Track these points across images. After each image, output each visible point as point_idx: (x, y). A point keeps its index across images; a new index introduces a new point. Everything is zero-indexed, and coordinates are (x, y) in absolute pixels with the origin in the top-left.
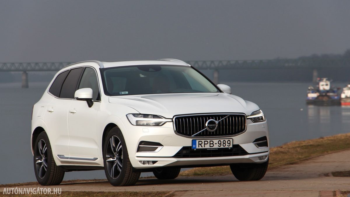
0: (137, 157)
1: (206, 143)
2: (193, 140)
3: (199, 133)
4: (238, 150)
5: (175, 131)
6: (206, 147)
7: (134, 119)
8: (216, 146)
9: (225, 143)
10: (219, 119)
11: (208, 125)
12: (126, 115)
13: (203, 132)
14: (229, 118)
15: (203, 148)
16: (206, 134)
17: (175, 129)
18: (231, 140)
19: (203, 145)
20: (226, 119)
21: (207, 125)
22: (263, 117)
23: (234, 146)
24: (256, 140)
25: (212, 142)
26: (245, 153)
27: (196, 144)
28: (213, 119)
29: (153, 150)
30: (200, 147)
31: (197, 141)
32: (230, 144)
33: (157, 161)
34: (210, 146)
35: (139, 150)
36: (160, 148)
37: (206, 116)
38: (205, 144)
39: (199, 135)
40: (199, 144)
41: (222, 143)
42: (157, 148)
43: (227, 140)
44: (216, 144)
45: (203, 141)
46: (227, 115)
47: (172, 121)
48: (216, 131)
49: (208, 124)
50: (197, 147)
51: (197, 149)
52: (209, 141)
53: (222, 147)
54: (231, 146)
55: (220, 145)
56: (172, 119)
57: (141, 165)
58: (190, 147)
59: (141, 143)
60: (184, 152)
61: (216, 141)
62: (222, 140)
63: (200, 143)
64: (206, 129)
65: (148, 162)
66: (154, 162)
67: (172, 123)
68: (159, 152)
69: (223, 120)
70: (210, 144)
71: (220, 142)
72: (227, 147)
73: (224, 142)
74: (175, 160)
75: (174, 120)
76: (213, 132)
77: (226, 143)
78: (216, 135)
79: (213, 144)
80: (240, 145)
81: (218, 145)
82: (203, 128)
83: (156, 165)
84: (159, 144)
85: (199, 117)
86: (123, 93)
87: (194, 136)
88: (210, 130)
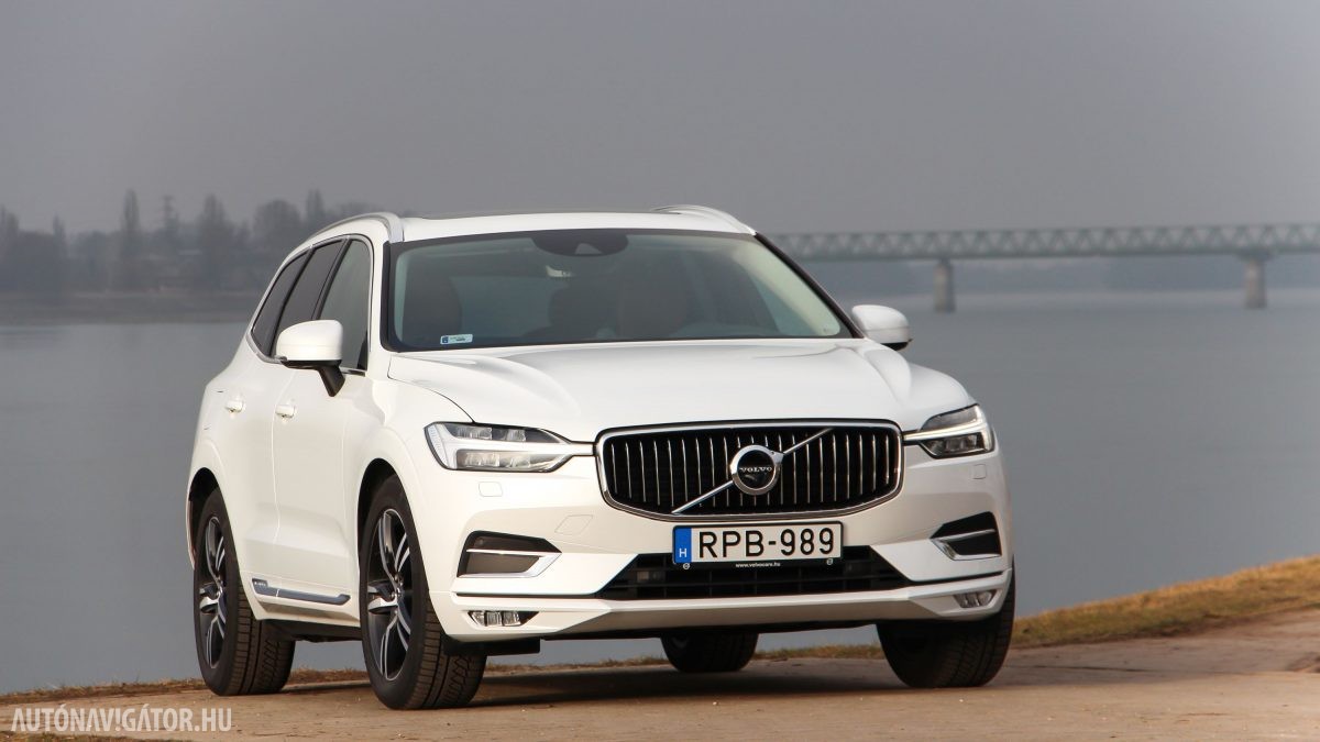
0: (459, 594)
1: (731, 539)
2: (675, 529)
4: (864, 568)
5: (605, 496)
6: (729, 559)
7: (450, 446)
8: (773, 554)
9: (810, 542)
10: (787, 445)
11: (739, 471)
12: (425, 429)
13: (721, 495)
14: (827, 439)
15: (720, 558)
16: (733, 504)
17: (605, 487)
18: (834, 528)
19: (718, 548)
20: (814, 444)
21: (734, 467)
22: (986, 434)
23: (847, 550)
25: (754, 538)
26: (896, 580)
27: (688, 545)
28: (763, 444)
29: (521, 567)
30: (708, 558)
31: (695, 533)
32: (831, 542)
33: (536, 613)
34: (748, 554)
35: (466, 566)
36: (546, 557)
37: (732, 434)
38: (726, 544)
39: (706, 508)
40: (702, 545)
41: (798, 542)
42: (537, 558)
43: (817, 529)
44: (772, 543)
45: (719, 532)
46: (821, 428)
47: (595, 453)
48: (775, 490)
49: (741, 463)
50: (696, 558)
51: (692, 564)
52: (742, 531)
53: (799, 555)
54: (837, 553)
55: (789, 549)
56: (594, 445)
57: (477, 630)
58: (668, 556)
59: (475, 538)
60: (644, 576)
61: (771, 533)
62: (798, 530)
63: (708, 539)
64: (734, 485)
65: (504, 615)
66: (525, 616)
67: (594, 459)
68: (545, 575)
69: (804, 447)
70: (749, 544)
71: (788, 538)
72: (817, 555)
73: (807, 536)
74: (604, 607)
75: (600, 448)
76: (761, 498)
77: (816, 541)
78: (775, 507)
79: (759, 543)
80: (876, 548)
81: (780, 546)
82: (720, 481)
83: (531, 627)
84: (543, 545)
85: (704, 436)
86: (452, 339)
87: (684, 512)
88: (747, 489)
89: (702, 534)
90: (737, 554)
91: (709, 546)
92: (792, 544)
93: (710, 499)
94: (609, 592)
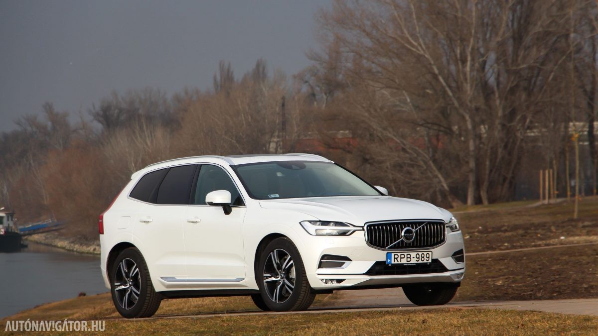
0: (318, 274)
1: (403, 256)
2: (387, 253)
3: (394, 245)
4: (437, 266)
5: (367, 242)
6: (402, 263)
7: (312, 228)
8: (414, 261)
9: (423, 257)
10: (416, 227)
11: (404, 235)
12: (300, 223)
13: (399, 243)
14: (426, 225)
15: (399, 263)
16: (402, 246)
17: (367, 240)
18: (430, 253)
19: (399, 259)
20: (423, 227)
21: (403, 234)
22: (457, 225)
23: (432, 260)
24: (455, 254)
25: (409, 256)
26: (445, 270)
27: (391, 258)
28: (410, 227)
29: (340, 265)
30: (396, 262)
31: (393, 254)
32: (429, 258)
33: (345, 280)
34: (407, 261)
35: (320, 266)
36: (347, 263)
37: (401, 224)
38: (401, 258)
39: (394, 247)
40: (395, 258)
41: (420, 257)
42: (344, 263)
43: (425, 253)
44: (413, 258)
45: (399, 254)
46: (424, 222)
47: (363, 230)
48: (413, 242)
49: (405, 233)
50: (393, 262)
51: (392, 264)
52: (405, 254)
53: (420, 262)
54: (430, 261)
55: (418, 260)
56: (363, 227)
57: (323, 285)
58: (384, 262)
59: (324, 257)
60: (378, 268)
61: (413, 254)
62: (420, 254)
63: (396, 256)
64: (402, 240)
65: (332, 280)
66: (339, 281)
67: (363, 231)
68: (347, 268)
69: (421, 228)
70: (407, 258)
71: (418, 256)
72: (425, 261)
73: (423, 255)
74: (368, 278)
75: (365, 228)
76: (410, 244)
77: (425, 257)
78: (413, 247)
79: (410, 258)
80: (440, 260)
81: (415, 259)
82: (399, 239)
83: (342, 284)
84: (347, 259)
85: (393, 224)
86: (273, 196)
87: (388, 248)
88: (405, 241)
89: (395, 255)
90: (404, 261)
91: (397, 258)
92: (419, 258)
93: (396, 244)
94: (368, 273)
